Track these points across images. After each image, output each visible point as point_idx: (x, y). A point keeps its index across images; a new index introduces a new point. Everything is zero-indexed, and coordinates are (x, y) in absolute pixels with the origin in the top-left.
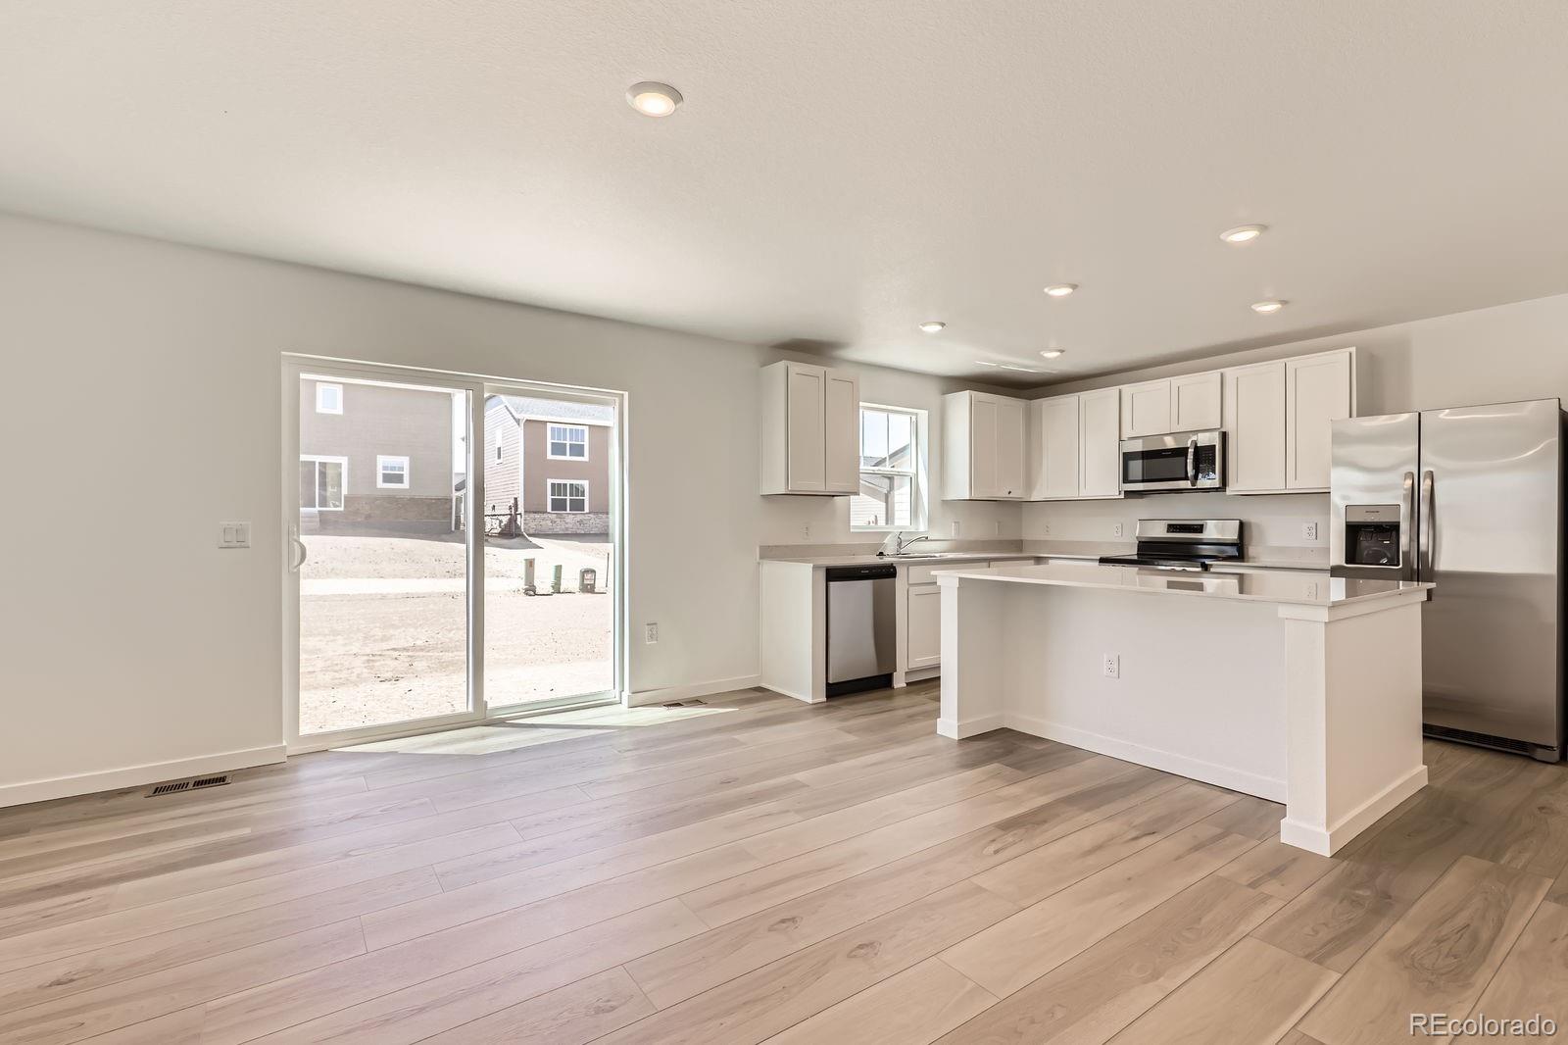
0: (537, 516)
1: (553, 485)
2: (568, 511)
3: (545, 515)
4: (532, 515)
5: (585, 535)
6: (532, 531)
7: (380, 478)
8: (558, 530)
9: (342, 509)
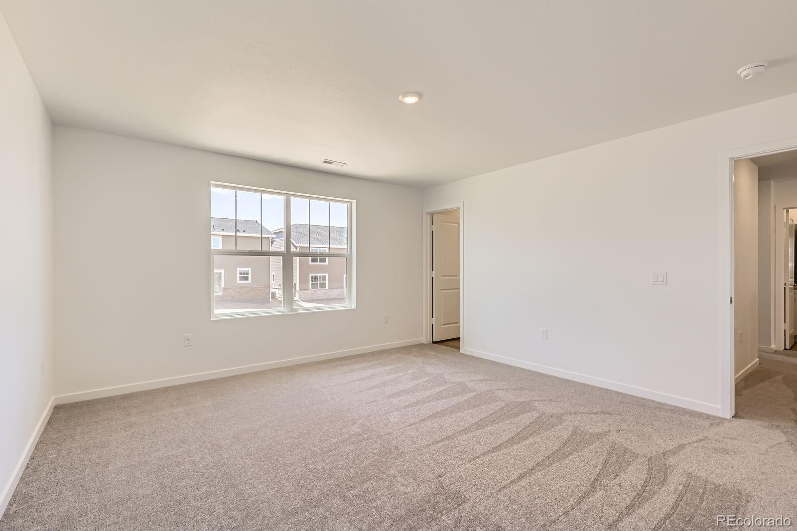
0: (305, 292)
1: (312, 276)
2: (319, 289)
3: (309, 291)
4: (303, 291)
5: (326, 299)
6: (303, 299)
7: (238, 278)
8: (315, 297)
9: (222, 294)
